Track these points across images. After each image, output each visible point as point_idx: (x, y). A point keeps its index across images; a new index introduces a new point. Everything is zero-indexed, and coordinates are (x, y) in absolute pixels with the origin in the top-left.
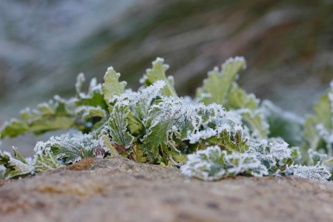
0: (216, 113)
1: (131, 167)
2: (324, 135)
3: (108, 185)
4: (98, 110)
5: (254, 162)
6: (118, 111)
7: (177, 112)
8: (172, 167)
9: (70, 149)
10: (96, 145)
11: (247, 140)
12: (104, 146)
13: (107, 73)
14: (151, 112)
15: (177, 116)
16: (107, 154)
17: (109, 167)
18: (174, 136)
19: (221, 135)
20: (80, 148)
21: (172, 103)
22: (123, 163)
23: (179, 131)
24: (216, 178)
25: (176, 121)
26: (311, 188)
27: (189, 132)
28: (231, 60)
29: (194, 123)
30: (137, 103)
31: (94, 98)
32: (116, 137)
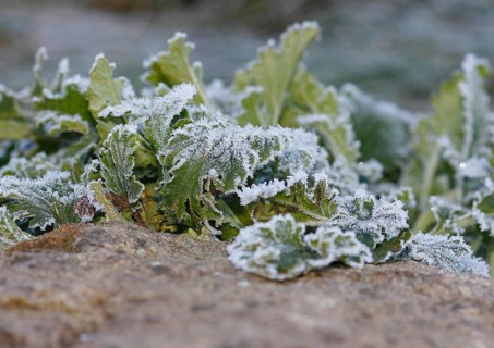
0: (282, 146)
1: (142, 244)
2: (451, 157)
3: (113, 294)
4: (76, 121)
5: (352, 244)
6: (118, 142)
7: (217, 144)
8: (207, 238)
9: (36, 203)
10: (80, 196)
11: (334, 195)
12: (94, 201)
13: (94, 65)
14: (173, 142)
15: (217, 151)
16: (99, 215)
17: (106, 245)
18: (212, 186)
19: (292, 188)
20: (52, 200)
21: (209, 126)
22: (129, 236)
23: (220, 177)
24: (289, 276)
25: (216, 160)
26: (447, 295)
27: (237, 181)
28: (296, 26)
29: (246, 165)
30: (147, 121)
31: (68, 97)
32: (112, 179)
